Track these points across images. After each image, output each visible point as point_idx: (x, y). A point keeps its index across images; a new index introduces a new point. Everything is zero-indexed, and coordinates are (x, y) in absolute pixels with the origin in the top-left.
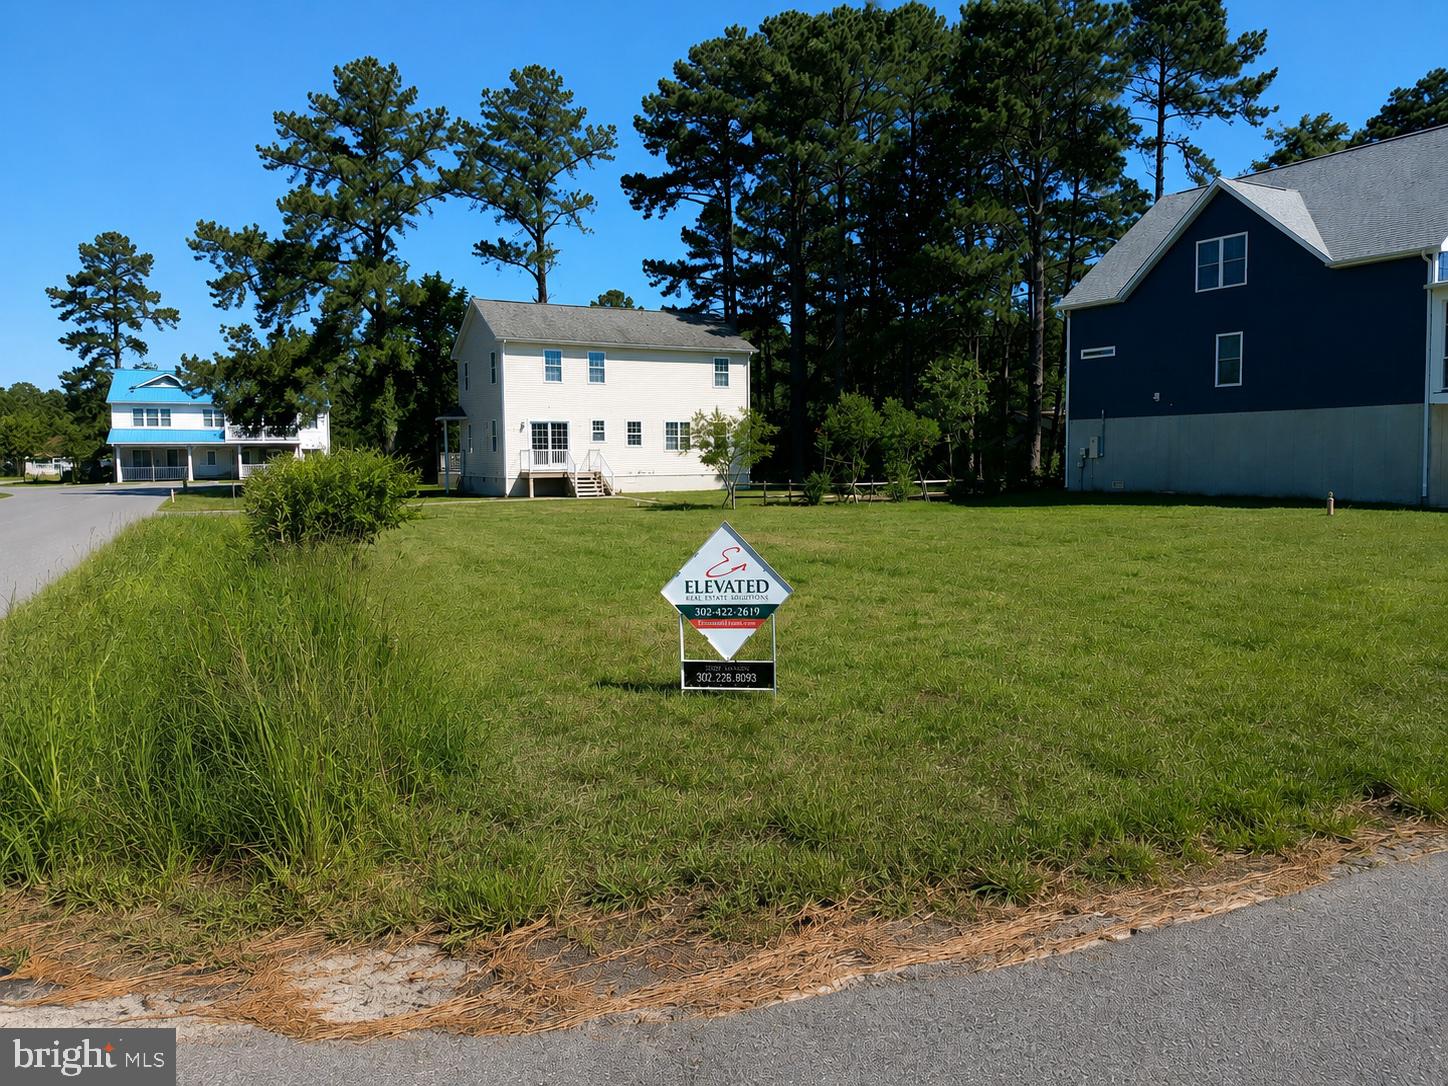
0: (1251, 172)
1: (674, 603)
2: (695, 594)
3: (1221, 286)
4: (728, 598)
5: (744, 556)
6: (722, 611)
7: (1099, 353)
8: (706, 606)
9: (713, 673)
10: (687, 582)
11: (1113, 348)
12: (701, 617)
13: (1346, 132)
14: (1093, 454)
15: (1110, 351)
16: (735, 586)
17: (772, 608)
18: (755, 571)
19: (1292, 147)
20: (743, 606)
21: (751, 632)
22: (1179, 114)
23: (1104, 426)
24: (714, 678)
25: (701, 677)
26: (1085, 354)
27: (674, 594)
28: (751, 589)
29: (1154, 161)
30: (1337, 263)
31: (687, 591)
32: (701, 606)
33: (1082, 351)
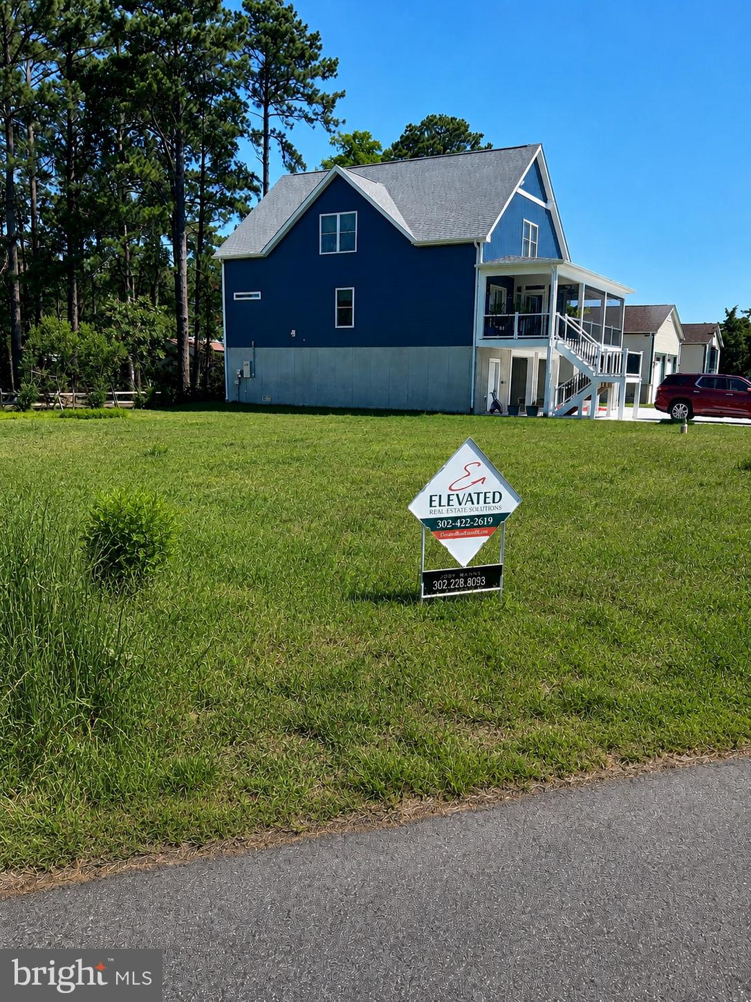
0: (321, 169)
1: (419, 517)
2: (438, 508)
3: (338, 251)
4: (468, 510)
5: (484, 471)
6: (461, 522)
7: (250, 296)
8: (446, 519)
9: (449, 580)
10: (431, 496)
11: (260, 293)
12: (442, 529)
13: (380, 148)
14: (247, 374)
15: (257, 296)
16: (475, 497)
17: (504, 516)
18: (494, 483)
19: (348, 154)
20: (479, 517)
21: (485, 539)
22: (278, 114)
23: (254, 352)
24: (449, 584)
25: (437, 584)
26: (237, 296)
27: (420, 508)
28: (488, 500)
29: (261, 149)
30: (419, 242)
31: (431, 506)
32: (441, 519)
33: (235, 294)
